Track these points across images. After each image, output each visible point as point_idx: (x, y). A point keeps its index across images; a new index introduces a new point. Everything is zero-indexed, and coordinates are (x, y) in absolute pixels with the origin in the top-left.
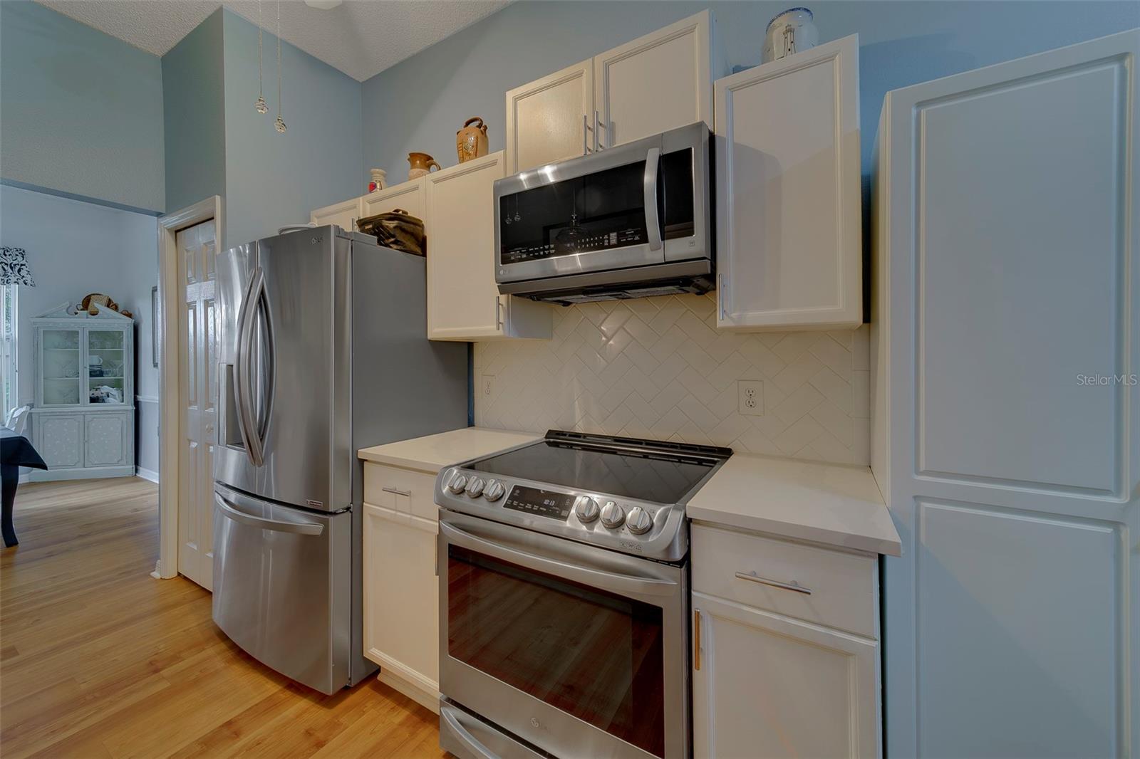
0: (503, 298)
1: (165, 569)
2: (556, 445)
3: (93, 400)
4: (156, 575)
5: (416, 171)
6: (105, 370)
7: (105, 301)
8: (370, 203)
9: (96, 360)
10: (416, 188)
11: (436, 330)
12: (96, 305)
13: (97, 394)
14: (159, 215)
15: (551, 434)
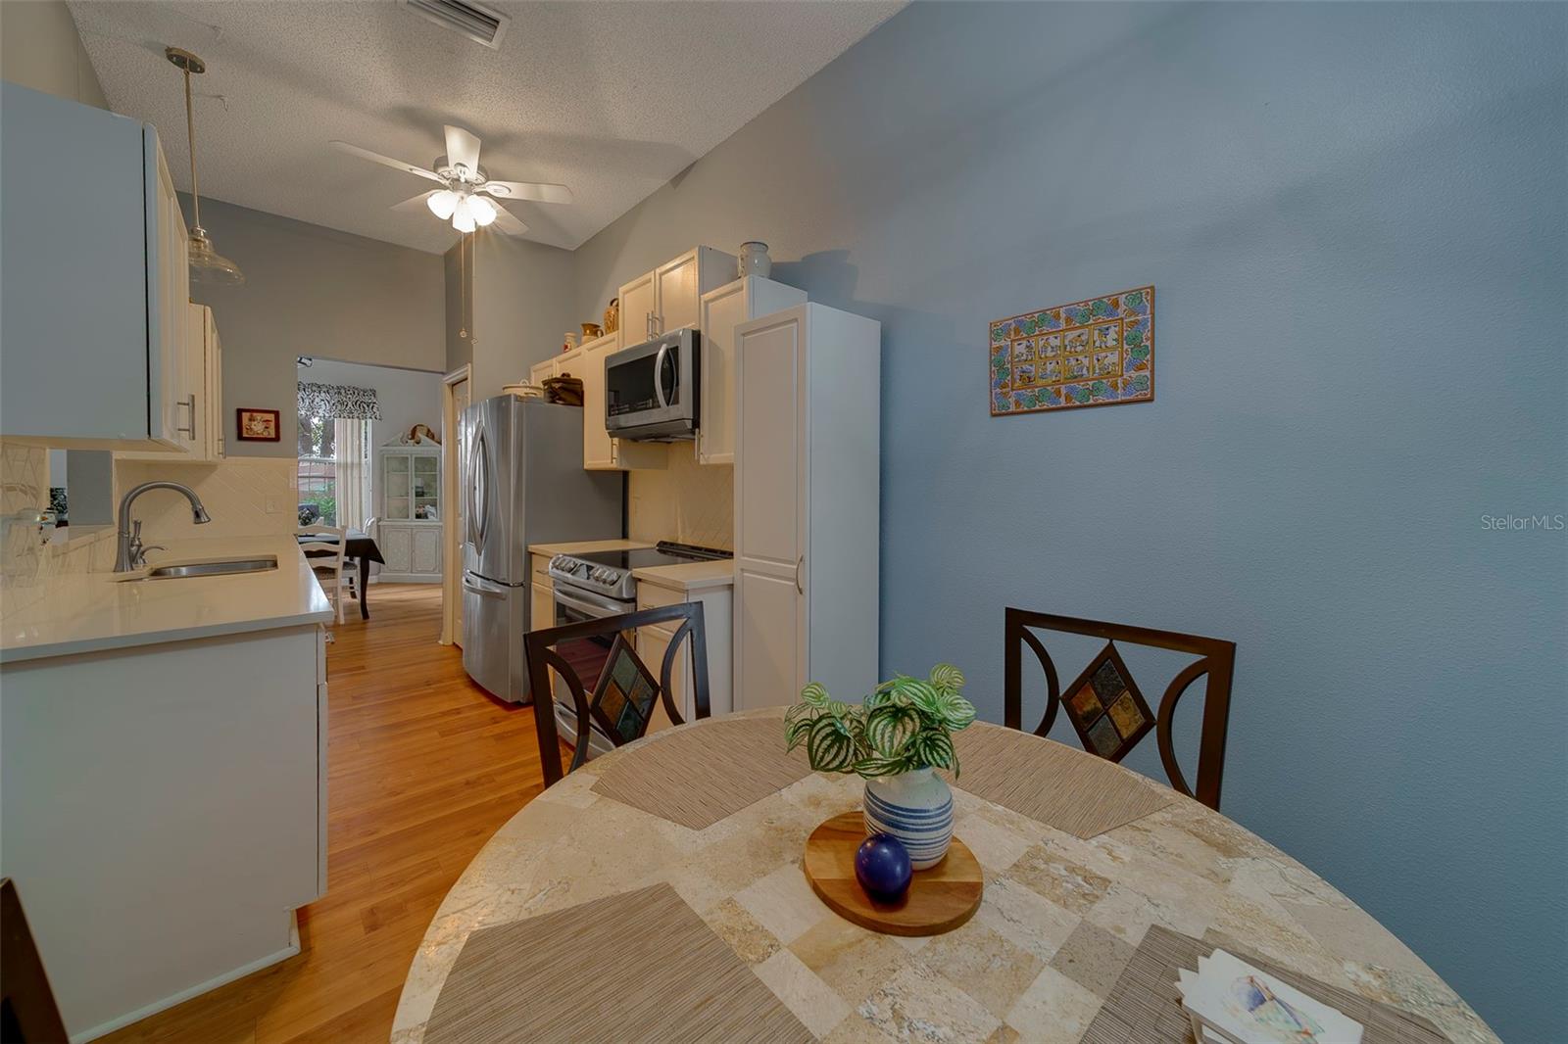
0: (616, 440)
1: (446, 639)
2: (664, 552)
3: (418, 516)
4: (441, 642)
5: (585, 338)
6: (425, 491)
7: (425, 431)
8: (560, 362)
9: (419, 482)
10: (579, 354)
11: (589, 462)
12: (420, 435)
13: (421, 511)
14: (443, 373)
15: (662, 544)
